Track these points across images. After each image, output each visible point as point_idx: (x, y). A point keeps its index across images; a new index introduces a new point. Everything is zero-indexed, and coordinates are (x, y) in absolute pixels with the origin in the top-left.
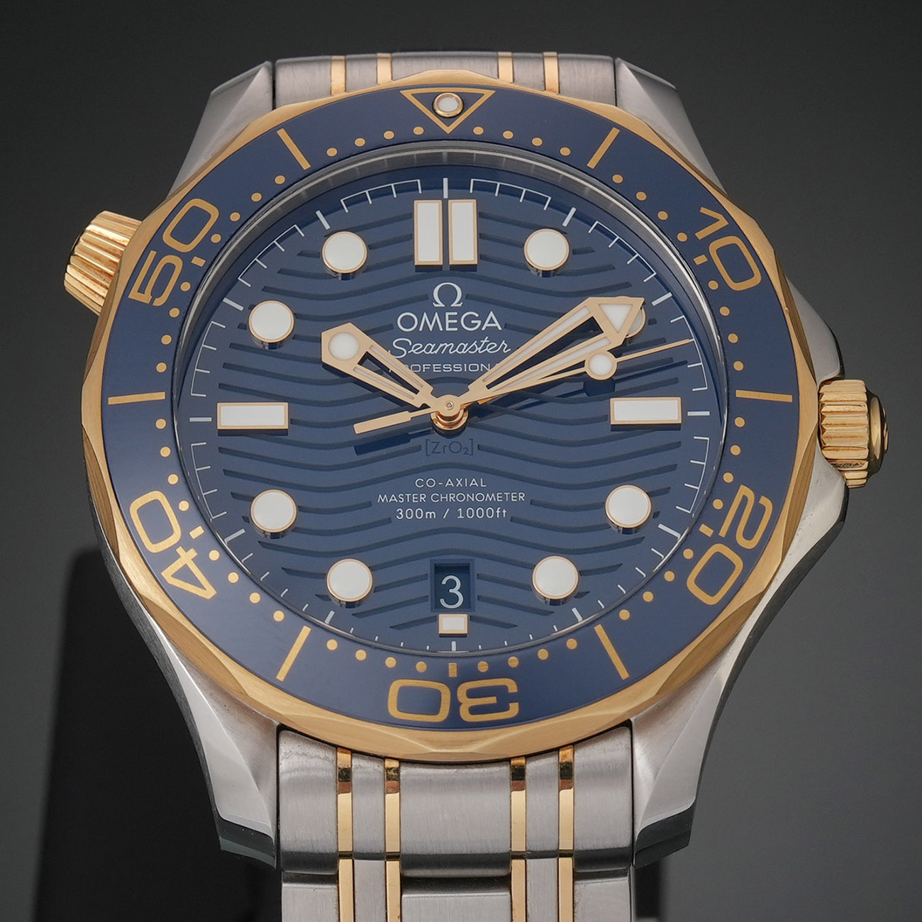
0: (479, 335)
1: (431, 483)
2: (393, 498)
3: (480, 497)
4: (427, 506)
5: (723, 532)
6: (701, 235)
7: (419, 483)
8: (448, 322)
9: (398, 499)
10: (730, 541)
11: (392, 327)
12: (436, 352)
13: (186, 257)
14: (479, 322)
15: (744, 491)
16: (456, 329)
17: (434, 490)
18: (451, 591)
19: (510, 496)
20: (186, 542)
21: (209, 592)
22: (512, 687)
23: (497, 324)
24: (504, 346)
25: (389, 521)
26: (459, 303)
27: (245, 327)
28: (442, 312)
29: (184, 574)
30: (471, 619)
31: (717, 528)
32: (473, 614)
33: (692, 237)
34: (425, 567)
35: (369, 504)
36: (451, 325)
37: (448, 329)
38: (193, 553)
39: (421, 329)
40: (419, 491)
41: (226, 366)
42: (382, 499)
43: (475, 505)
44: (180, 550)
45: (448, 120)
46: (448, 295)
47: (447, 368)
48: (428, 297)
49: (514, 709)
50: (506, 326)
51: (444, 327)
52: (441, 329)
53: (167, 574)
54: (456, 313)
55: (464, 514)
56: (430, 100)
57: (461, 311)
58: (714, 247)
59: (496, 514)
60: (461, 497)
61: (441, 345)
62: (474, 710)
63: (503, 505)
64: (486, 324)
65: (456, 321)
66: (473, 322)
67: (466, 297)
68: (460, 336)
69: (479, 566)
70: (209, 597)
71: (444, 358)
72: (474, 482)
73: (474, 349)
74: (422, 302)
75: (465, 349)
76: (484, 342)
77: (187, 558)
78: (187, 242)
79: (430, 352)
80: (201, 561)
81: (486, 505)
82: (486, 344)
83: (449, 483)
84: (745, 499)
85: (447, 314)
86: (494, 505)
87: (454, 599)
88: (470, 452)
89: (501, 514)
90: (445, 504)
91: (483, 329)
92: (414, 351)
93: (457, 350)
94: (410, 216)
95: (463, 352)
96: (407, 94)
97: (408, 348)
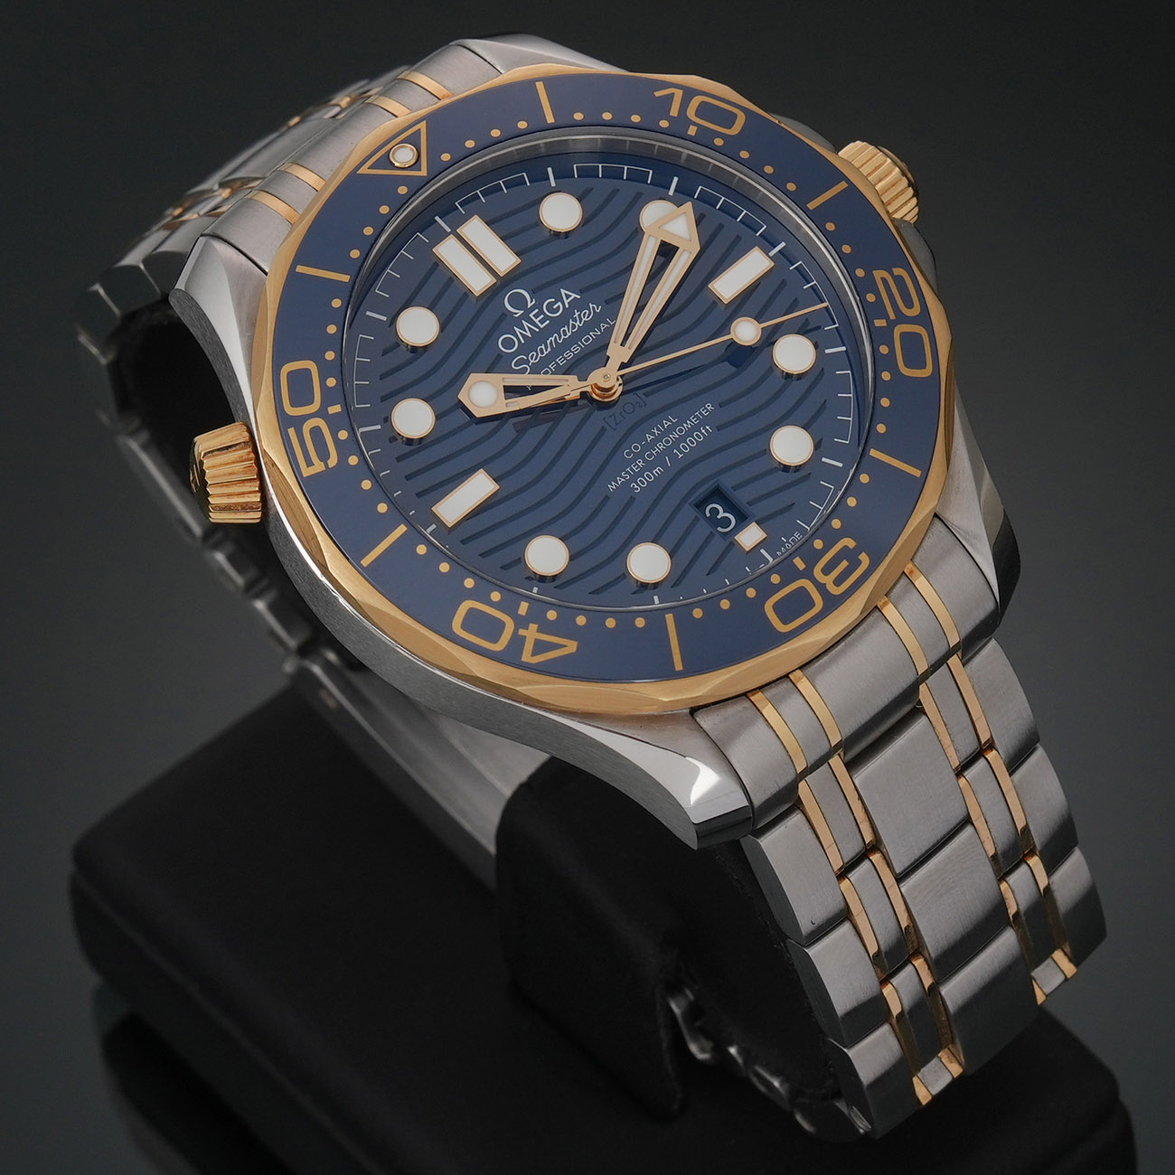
0: (568, 314)
1: (636, 448)
2: (620, 481)
3: (681, 431)
4: (649, 467)
5: (892, 316)
6: (674, 112)
7: (628, 454)
8: (537, 321)
9: (623, 478)
10: (901, 319)
11: (500, 355)
12: (549, 349)
13: (321, 413)
14: (559, 303)
15: (879, 274)
16: (548, 322)
17: (643, 452)
18: (719, 517)
19: (700, 413)
20: (521, 622)
21: (571, 646)
22: (850, 543)
23: (574, 295)
24: (593, 307)
25: (632, 499)
26: (532, 302)
27: (395, 437)
28: (526, 317)
29: (540, 647)
30: (758, 523)
31: (885, 316)
32: (756, 519)
33: (670, 119)
34: (689, 512)
35: (607, 498)
36: (542, 321)
37: (542, 326)
38: (533, 627)
39: (523, 342)
40: (634, 460)
41: (408, 477)
42: (612, 487)
43: (682, 439)
44: (522, 632)
45: (416, 165)
46: (518, 302)
47: (569, 355)
48: (505, 315)
49: (864, 559)
50: (581, 292)
51: (538, 327)
52: (537, 330)
53: (527, 657)
54: (537, 310)
55: (681, 452)
56: (386, 162)
57: (539, 306)
58: (691, 112)
59: (703, 434)
60: (667, 442)
61: (548, 342)
62: (838, 582)
63: (703, 422)
64: (566, 302)
65: (542, 316)
66: (555, 307)
67: (533, 293)
68: (556, 325)
69: (727, 482)
70: (574, 649)
71: (558, 350)
72: (666, 424)
73: (574, 326)
74: (504, 322)
75: (568, 332)
76: (576, 315)
77: (531, 633)
78: (311, 402)
79: (545, 353)
80: (545, 627)
81: (690, 433)
82: (579, 316)
83: (649, 438)
84: (884, 280)
85: (531, 315)
86: (695, 428)
87: (726, 522)
88: (642, 404)
89: (707, 431)
90: (660, 456)
91: (567, 306)
92: (533, 361)
93: (563, 337)
94: (438, 264)
95: (569, 334)
96: (364, 170)
97: (527, 362)
